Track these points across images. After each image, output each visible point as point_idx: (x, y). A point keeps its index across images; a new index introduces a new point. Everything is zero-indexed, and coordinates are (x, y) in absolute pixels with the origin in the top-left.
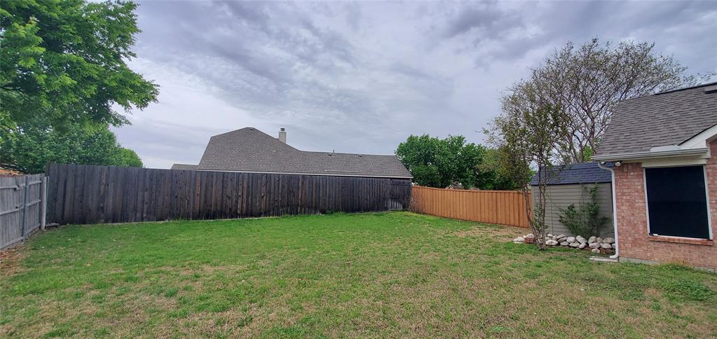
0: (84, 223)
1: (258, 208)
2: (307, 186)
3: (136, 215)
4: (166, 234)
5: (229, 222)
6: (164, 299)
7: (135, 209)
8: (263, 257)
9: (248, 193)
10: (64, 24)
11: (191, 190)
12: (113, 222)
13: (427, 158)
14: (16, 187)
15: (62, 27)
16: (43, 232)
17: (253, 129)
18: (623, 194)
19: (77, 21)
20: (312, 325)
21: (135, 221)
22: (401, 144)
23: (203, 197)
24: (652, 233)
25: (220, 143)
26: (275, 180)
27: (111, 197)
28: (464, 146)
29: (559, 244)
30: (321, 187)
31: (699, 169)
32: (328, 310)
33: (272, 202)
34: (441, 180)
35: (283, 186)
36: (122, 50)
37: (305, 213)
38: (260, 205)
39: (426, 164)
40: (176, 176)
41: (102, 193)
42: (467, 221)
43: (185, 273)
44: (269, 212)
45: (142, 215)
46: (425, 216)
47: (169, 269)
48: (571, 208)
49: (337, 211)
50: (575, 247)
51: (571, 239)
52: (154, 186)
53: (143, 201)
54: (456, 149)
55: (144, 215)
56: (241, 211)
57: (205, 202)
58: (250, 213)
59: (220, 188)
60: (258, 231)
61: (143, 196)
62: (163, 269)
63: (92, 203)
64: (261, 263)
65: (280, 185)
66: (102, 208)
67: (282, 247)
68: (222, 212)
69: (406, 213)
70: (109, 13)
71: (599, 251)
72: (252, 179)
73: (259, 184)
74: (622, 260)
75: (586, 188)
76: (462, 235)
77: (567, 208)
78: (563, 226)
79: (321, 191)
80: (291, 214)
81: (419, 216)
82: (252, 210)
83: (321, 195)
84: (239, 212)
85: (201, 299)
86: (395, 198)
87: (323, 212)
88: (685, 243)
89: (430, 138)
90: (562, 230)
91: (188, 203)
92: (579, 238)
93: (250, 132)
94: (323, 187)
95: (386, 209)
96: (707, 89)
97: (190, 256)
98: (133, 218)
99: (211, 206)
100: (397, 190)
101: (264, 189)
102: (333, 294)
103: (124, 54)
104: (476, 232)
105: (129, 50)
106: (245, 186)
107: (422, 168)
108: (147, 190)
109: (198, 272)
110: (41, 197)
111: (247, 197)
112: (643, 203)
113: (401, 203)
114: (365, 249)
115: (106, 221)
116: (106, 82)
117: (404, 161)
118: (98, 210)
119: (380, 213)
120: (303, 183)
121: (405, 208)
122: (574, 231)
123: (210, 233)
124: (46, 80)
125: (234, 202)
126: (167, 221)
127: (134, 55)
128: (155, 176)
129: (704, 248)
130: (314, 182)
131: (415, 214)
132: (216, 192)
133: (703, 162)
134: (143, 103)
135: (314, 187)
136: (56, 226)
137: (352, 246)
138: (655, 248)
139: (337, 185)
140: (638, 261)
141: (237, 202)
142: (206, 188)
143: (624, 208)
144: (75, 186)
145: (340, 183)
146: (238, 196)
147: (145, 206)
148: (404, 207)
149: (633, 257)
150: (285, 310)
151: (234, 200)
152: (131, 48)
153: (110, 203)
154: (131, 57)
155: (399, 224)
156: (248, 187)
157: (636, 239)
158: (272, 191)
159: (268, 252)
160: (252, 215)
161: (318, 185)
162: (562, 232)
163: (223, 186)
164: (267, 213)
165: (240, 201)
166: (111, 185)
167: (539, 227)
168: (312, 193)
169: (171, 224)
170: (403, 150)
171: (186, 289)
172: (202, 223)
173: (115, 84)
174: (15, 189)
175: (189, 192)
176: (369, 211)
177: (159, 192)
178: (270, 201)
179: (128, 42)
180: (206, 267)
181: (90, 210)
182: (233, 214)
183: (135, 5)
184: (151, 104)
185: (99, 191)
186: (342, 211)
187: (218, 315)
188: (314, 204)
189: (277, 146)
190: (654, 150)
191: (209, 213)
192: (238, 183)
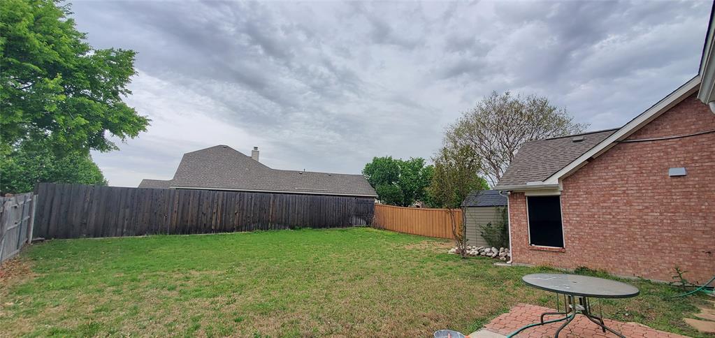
0: (67, 238)
1: (231, 223)
2: (278, 203)
3: (116, 230)
4: (148, 247)
5: (205, 237)
6: (168, 292)
7: (116, 225)
8: (238, 265)
9: (222, 210)
10: (76, 71)
11: (170, 208)
12: (95, 237)
13: (391, 178)
14: (16, 205)
15: (76, 74)
16: (30, 246)
17: (226, 147)
18: (514, 216)
19: (86, 68)
20: (276, 302)
21: (115, 236)
22: (368, 165)
23: (180, 214)
24: (532, 243)
25: (194, 160)
26: (248, 198)
27: (94, 214)
28: (424, 167)
29: (479, 254)
30: (291, 205)
31: (557, 198)
32: (288, 295)
33: (244, 218)
34: (403, 199)
35: (255, 204)
36: (120, 88)
37: (275, 229)
38: (233, 221)
39: (390, 183)
40: (156, 194)
41: (85, 210)
42: (420, 236)
43: (176, 276)
44: (242, 226)
45: (123, 230)
46: (386, 232)
47: (163, 273)
48: (489, 225)
49: (305, 226)
50: (490, 256)
51: (488, 250)
52: (135, 204)
53: (124, 217)
54: (417, 170)
55: (125, 230)
56: (215, 227)
57: (182, 218)
58: (224, 228)
59: (196, 205)
60: (232, 244)
61: (124, 214)
62: (158, 273)
63: (76, 220)
64: (237, 269)
65: (253, 203)
66: (85, 224)
67: (254, 257)
68: (197, 227)
69: (368, 228)
70: (112, 59)
71: (505, 259)
72: (227, 197)
73: (233, 203)
74: (515, 264)
75: (499, 209)
76: (411, 247)
77: (486, 226)
78: (484, 240)
79: (290, 208)
80: (262, 229)
81: (380, 231)
82: (225, 226)
83: (290, 212)
84: (213, 227)
85: (196, 291)
86: (359, 215)
87: (292, 228)
88: (550, 251)
89: (393, 159)
90: (482, 243)
91: (166, 219)
92: (494, 249)
93: (224, 150)
94: (292, 204)
95: (351, 225)
96: (575, 139)
97: (176, 264)
98: (114, 234)
99: (187, 221)
100: (361, 208)
101: (237, 206)
102: (294, 287)
103: (121, 91)
104: (424, 245)
105: (126, 88)
106: (220, 202)
107: (386, 188)
108: (128, 207)
109: (188, 275)
110: (30, 214)
111: (222, 214)
112: (526, 222)
113: (365, 220)
114: (324, 259)
115: (88, 235)
116: (110, 119)
117: (370, 181)
118: (81, 226)
119: (345, 229)
120: (274, 202)
121: (369, 224)
122: (491, 243)
123: (188, 246)
124: (64, 120)
125: (208, 219)
126: (146, 236)
127: (130, 92)
128: (136, 194)
129: (560, 254)
130: (285, 200)
131: (376, 230)
132: (192, 210)
133: (559, 193)
134: (134, 133)
135: (284, 205)
136: (42, 241)
137: (314, 256)
138: (533, 255)
139: (306, 204)
140: (524, 265)
141: (211, 218)
142: (184, 205)
143: (514, 225)
144: (62, 204)
145: (309, 200)
146: (212, 213)
147: (126, 222)
148: (367, 224)
149: (520, 262)
150: (259, 296)
151: (209, 216)
152: (127, 86)
153: (92, 219)
154: (128, 94)
155: (360, 238)
156: (223, 205)
157: (522, 248)
158: (245, 208)
159: (243, 261)
160: (225, 231)
161: (288, 203)
162: (482, 245)
163: (199, 204)
164: (239, 229)
165: (214, 218)
166: (95, 203)
167: (461, 240)
168: (282, 210)
169: (152, 238)
170: (370, 170)
171: (182, 285)
172: (179, 238)
173: (117, 121)
174: (16, 207)
175: (167, 209)
176: (334, 227)
177: (140, 209)
178: (242, 216)
179: (125, 81)
180: (193, 272)
181: (73, 226)
182: (208, 230)
183: (134, 53)
184: (141, 133)
185: (84, 209)
186: (310, 227)
187: (210, 300)
188: (283, 220)
189: (249, 163)
190: (529, 184)
191: (184, 229)
192: (213, 201)
